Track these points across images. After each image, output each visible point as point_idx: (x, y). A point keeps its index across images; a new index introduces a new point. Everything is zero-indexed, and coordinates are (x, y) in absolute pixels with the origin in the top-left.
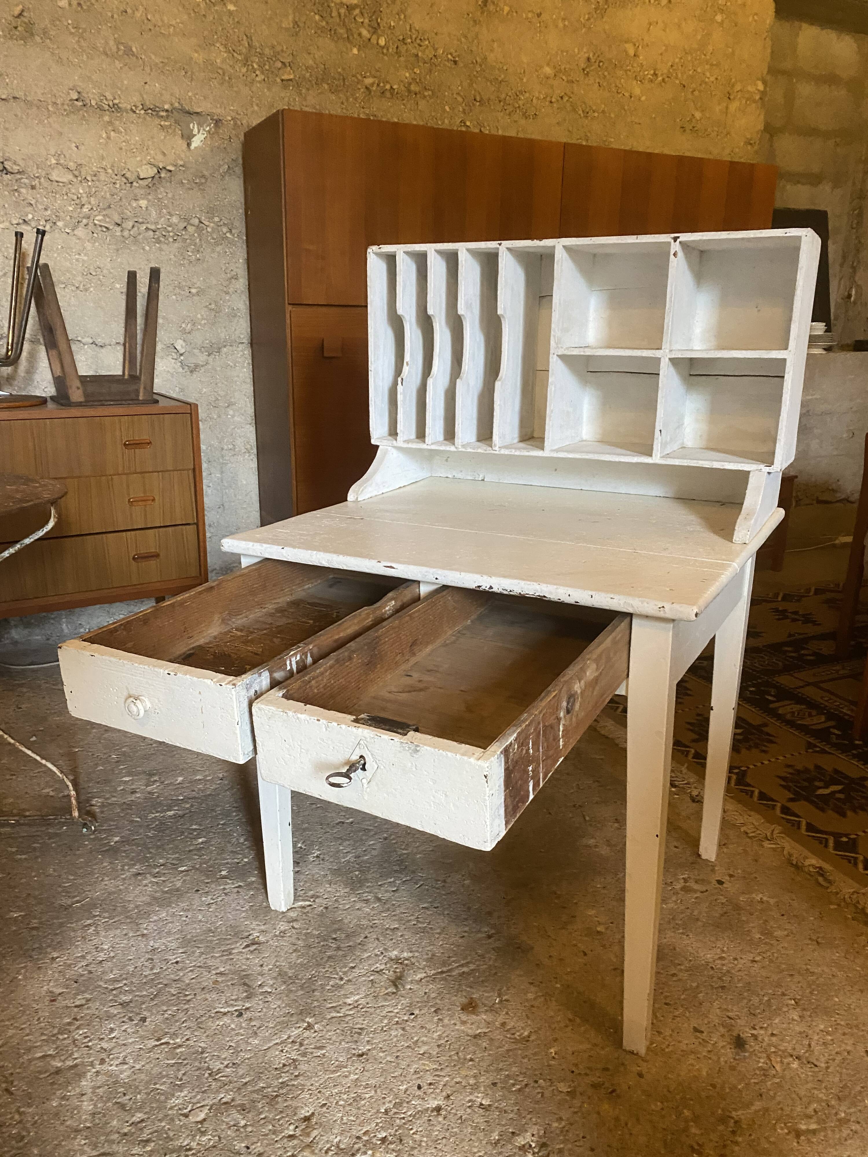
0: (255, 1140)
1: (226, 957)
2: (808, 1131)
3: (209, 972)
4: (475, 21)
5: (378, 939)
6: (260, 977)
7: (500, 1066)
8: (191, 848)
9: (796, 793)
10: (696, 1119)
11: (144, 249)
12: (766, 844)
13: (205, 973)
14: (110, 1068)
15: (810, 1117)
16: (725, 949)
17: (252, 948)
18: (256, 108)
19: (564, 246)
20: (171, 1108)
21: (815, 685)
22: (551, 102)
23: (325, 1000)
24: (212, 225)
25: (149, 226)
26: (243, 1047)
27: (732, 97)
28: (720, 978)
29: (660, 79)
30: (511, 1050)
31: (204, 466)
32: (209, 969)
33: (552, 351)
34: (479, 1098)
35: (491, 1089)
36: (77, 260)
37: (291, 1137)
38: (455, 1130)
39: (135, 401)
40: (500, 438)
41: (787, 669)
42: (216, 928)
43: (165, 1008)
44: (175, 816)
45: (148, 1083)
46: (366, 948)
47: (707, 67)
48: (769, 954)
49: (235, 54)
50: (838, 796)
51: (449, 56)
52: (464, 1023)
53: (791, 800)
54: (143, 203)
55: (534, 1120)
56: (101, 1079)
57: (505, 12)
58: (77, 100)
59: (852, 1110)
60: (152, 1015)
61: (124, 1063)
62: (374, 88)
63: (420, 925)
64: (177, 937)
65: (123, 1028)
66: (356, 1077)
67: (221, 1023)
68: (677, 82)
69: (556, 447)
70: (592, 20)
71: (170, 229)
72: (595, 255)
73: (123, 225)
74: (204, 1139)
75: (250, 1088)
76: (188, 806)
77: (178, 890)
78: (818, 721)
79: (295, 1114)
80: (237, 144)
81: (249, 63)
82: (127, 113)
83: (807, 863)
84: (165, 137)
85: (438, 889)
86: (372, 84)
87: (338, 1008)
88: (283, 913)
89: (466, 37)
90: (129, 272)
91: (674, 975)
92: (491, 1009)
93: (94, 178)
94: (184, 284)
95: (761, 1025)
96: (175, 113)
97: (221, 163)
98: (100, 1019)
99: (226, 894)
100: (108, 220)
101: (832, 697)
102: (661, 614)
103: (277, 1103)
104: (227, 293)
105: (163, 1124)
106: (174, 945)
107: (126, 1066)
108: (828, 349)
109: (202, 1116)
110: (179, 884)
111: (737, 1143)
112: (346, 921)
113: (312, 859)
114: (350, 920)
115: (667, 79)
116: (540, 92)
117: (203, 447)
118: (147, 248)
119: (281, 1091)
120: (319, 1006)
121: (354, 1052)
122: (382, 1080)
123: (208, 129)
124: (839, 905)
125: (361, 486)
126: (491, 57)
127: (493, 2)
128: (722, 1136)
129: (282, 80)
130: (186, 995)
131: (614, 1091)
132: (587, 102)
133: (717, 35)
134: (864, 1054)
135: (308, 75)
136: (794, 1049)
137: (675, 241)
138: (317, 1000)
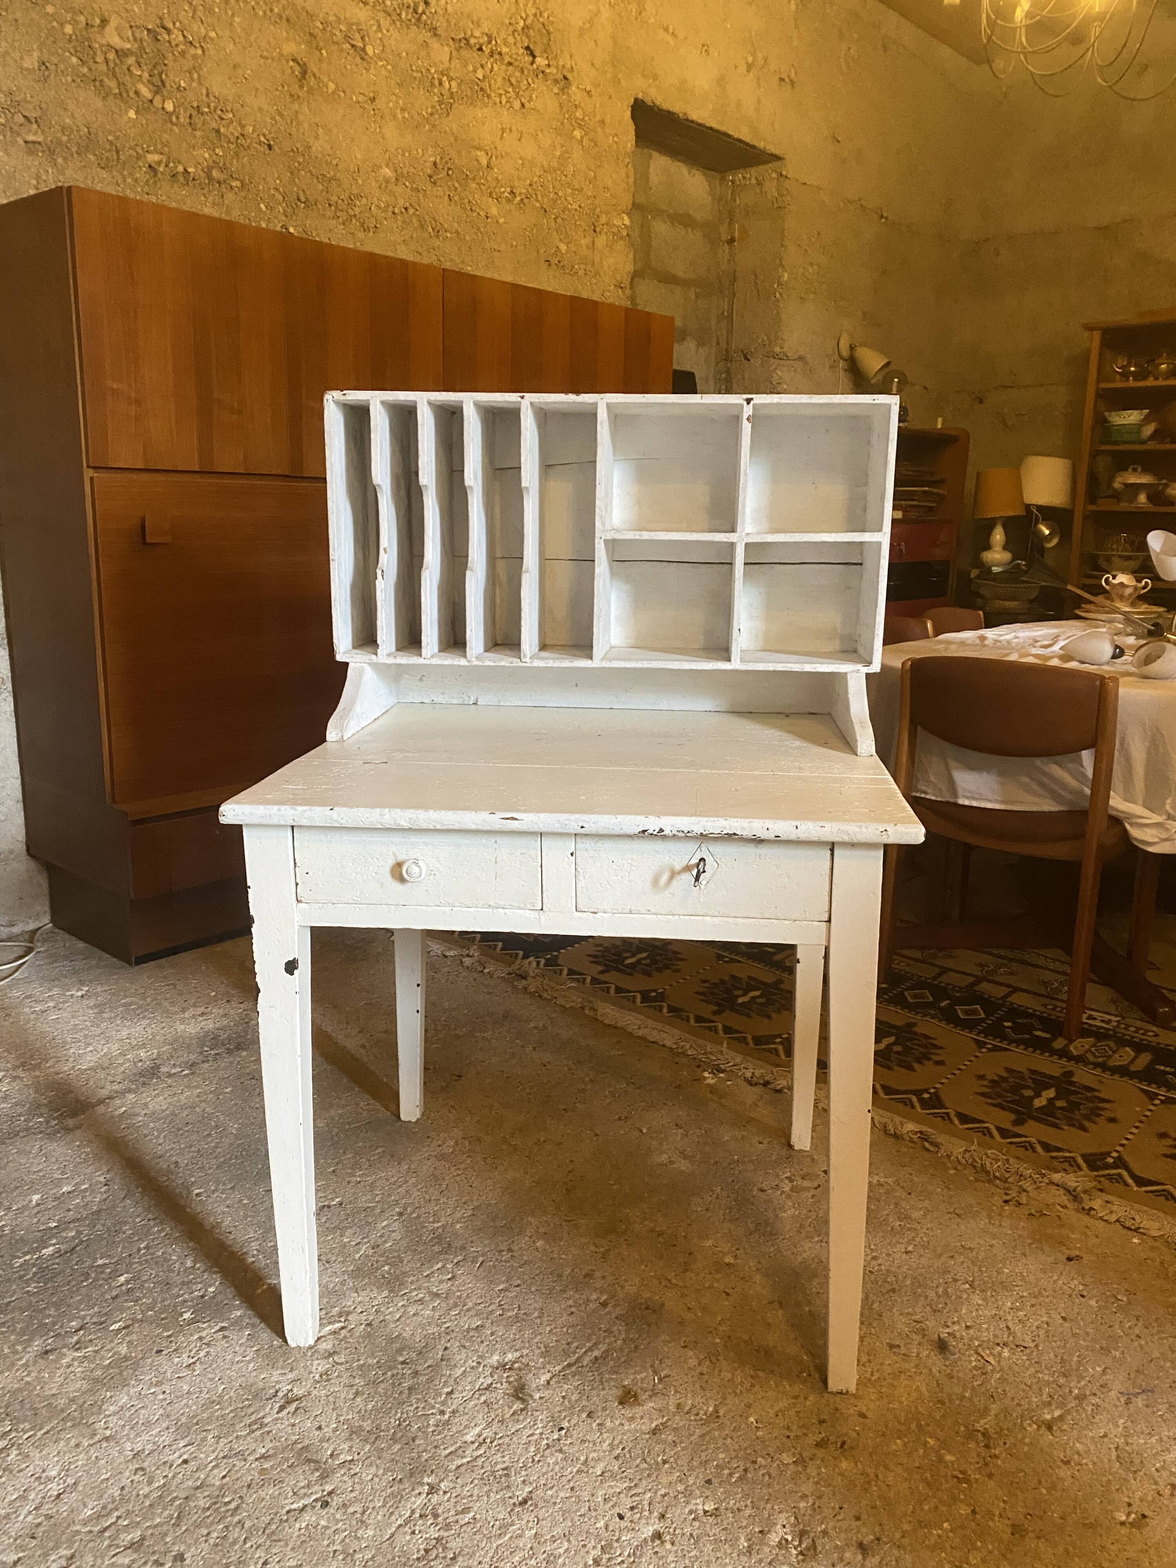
1: (258, 1433)
2: (1055, 1419)
3: (245, 1460)
4: (291, 95)
6: (325, 1445)
7: (704, 1458)
8: (114, 1293)
10: (945, 1444)
13: (239, 1464)
15: (1049, 1404)
16: (872, 1247)
17: (290, 1409)
19: (606, 406)
22: (394, 213)
23: (436, 1447)
26: (355, 1545)
27: (598, 229)
29: (518, 198)
30: (704, 1434)
32: (241, 1456)
33: (597, 535)
34: (700, 1505)
35: (708, 1489)
38: (692, 1554)
42: (221, 1397)
43: (204, 1531)
44: (59, 1254)
46: (453, 1363)
47: (569, 191)
48: (918, 1239)
51: (262, 139)
52: (632, 1419)
55: (776, 1507)
57: (330, 91)
59: (1083, 1383)
60: (189, 1547)
62: (161, 169)
63: (509, 1314)
64: (165, 1425)
66: (533, 1532)
67: (304, 1525)
68: (538, 205)
70: (436, 116)
77: (126, 1358)
83: (905, 1129)
85: (506, 1261)
86: (159, 163)
87: (460, 1452)
88: (311, 1348)
89: (281, 115)
92: (655, 1393)
95: (951, 1320)
99: (208, 1345)
102: (883, 840)
106: (166, 1439)
110: (123, 1350)
111: (995, 1457)
112: (406, 1335)
114: (412, 1333)
115: (526, 201)
116: (379, 200)
120: (432, 1458)
121: (512, 1501)
122: (570, 1524)
124: (956, 1169)
125: (343, 719)
126: (316, 146)
127: (314, 76)
128: (979, 1455)
129: (26, 142)
130: (227, 1504)
131: (843, 1443)
132: (437, 218)
133: (577, 154)
134: (1061, 1321)
135: (65, 138)
136: (995, 1336)
137: (748, 403)
138: (425, 1451)
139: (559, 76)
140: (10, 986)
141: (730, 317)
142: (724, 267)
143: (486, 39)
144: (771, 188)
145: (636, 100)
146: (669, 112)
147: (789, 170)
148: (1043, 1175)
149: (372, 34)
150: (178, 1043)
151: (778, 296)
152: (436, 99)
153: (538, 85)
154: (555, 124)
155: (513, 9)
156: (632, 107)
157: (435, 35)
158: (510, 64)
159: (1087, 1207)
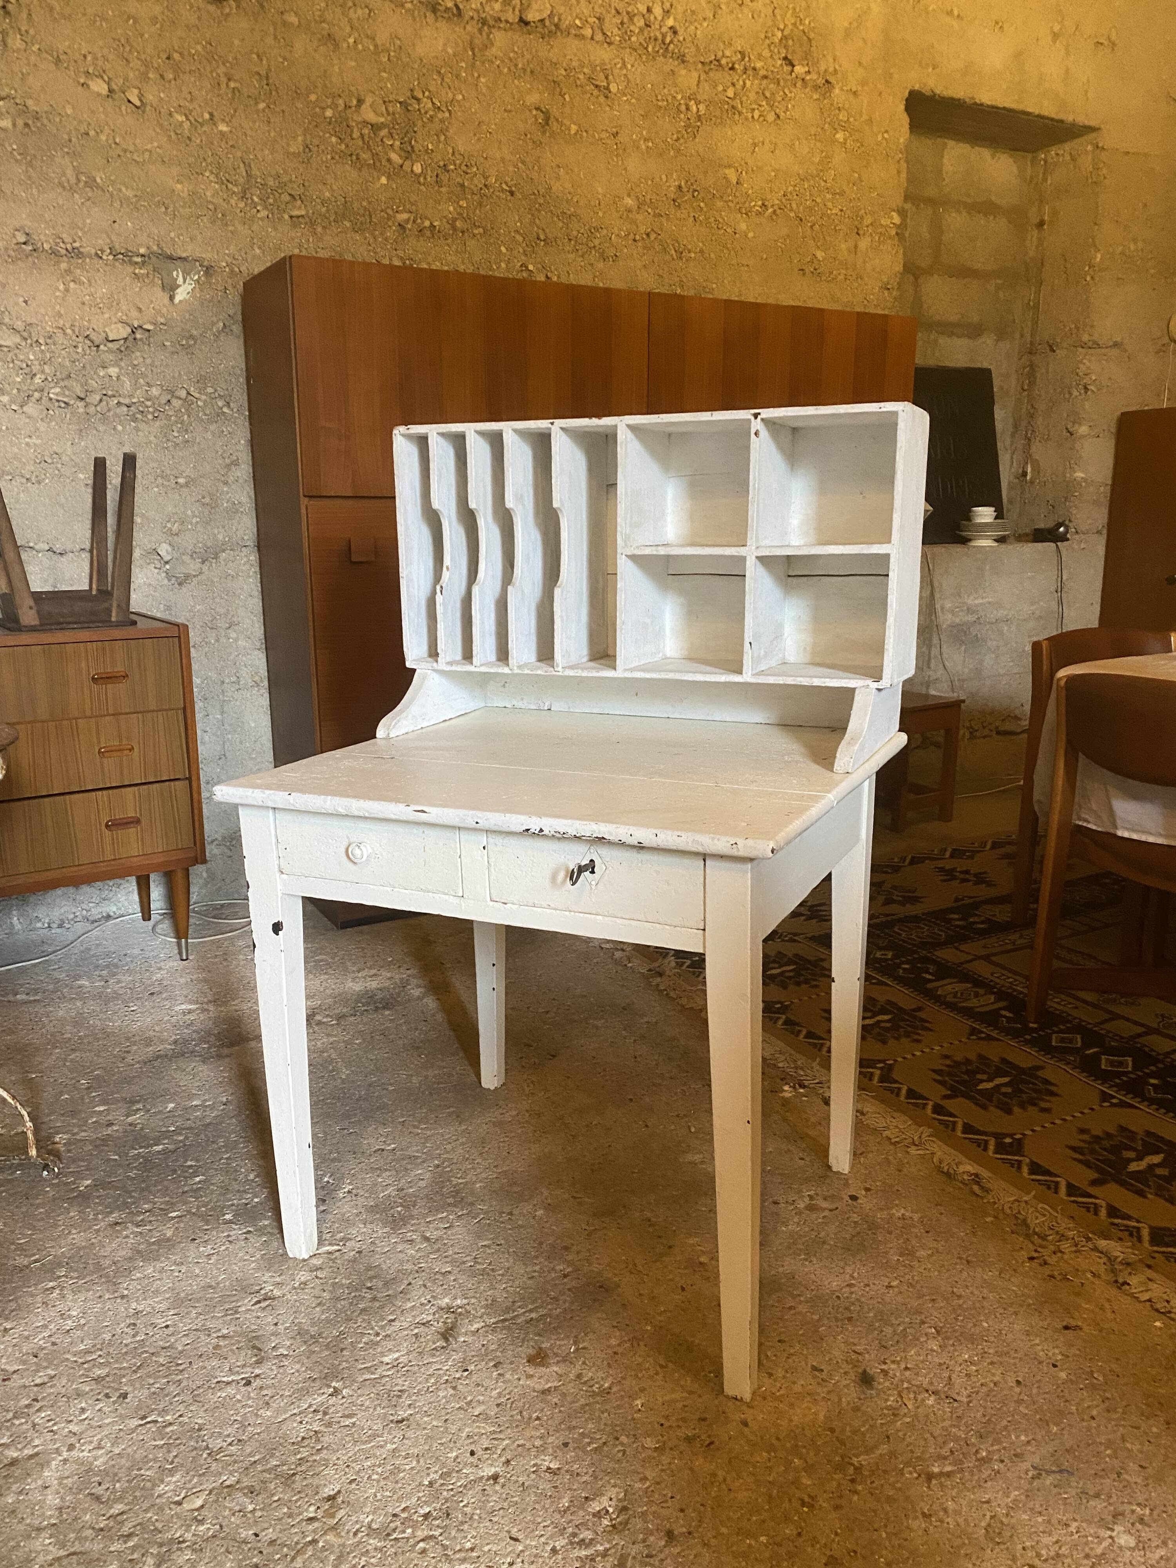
0: (266, 1525)
1: (229, 1317)
2: (941, 1474)
3: (209, 1335)
4: (534, 142)
5: (425, 1286)
6: (273, 1338)
7: (574, 1423)
8: (186, 1189)
9: (951, 1088)
10: (809, 1469)
11: (115, 429)
12: (913, 1151)
13: (203, 1338)
14: (81, 1455)
15: (945, 1458)
16: (856, 1275)
17: (263, 1305)
18: (258, 251)
19: (628, 426)
20: (159, 1496)
21: (987, 958)
22: (635, 240)
23: (356, 1360)
24: (204, 397)
25: (122, 400)
26: (251, 1420)
27: (861, 232)
28: (847, 1309)
29: (770, 210)
30: (586, 1404)
31: (199, 705)
32: (208, 1332)
33: (619, 551)
34: (547, 1461)
35: (561, 1450)
36: (28, 444)
37: (311, 1519)
38: (515, 1499)
39: (107, 623)
40: (563, 656)
41: (953, 940)
42: (218, 1284)
43: (152, 1381)
44: (164, 1152)
45: (130, 1469)
46: (408, 1296)
47: (829, 196)
48: (907, 1277)
49: (230, 186)
50: (1004, 1090)
51: (504, 186)
52: (529, 1377)
53: (946, 1097)
54: (113, 371)
55: (612, 1481)
56: (71, 1467)
57: (573, 132)
58: (24, 243)
59: (996, 1447)
60: (135, 1389)
61: (99, 1447)
62: (409, 226)
63: (478, 1267)
64: (167, 1296)
65: (97, 1408)
66: (394, 1446)
67: (224, 1395)
68: (792, 215)
69: (632, 666)
70: (682, 141)
71: (149, 403)
72: (670, 435)
73: (87, 400)
74: (201, 1528)
75: (259, 1468)
76: (181, 1138)
77: (168, 1240)
78: (986, 1002)
79: (317, 1493)
80: (235, 296)
81: (248, 195)
82: (91, 258)
83: (962, 1169)
84: (141, 289)
85: (502, 1222)
86: (408, 220)
87: (373, 1369)
88: (304, 1260)
89: (523, 162)
90: (96, 459)
91: (791, 1308)
92: (565, 1360)
93: (48, 341)
94: (168, 472)
95: (893, 1358)
96: (154, 259)
97: (214, 319)
98: (68, 1398)
99: (231, 1242)
100: (67, 393)
101: (1005, 972)
102: (734, 852)
103: (293, 1482)
104: (226, 483)
105: (149, 1515)
106: (163, 1306)
107: (101, 1452)
108: (1001, 540)
109: (199, 1503)
110: (169, 1234)
111: (856, 1492)
112: (384, 1266)
113: (341, 1195)
114: (390, 1266)
115: (778, 211)
116: (620, 230)
117: (196, 681)
118: (120, 428)
119: (299, 1469)
120: (348, 1368)
121: (391, 1418)
122: (427, 1448)
123: (196, 277)
124: (995, 1217)
125: (393, 719)
126: (556, 186)
127: (557, 120)
128: (839, 1485)
129: (291, 217)
130: (178, 1365)
131: (711, 1443)
132: (680, 240)
133: (839, 157)
134: (1014, 1384)
135: (324, 209)
136: (931, 1383)
137: (756, 418)
138: (346, 1361)
139: (821, 81)
140: (236, 938)
141: (1037, 307)
142: (1031, 253)
143: (739, 56)
144: (1086, 162)
145: (912, 93)
146: (952, 99)
147: (1108, 139)
148: (1088, 1239)
149: (616, 71)
150: (342, 998)
151: (1088, 279)
152: (682, 124)
153: (798, 93)
154: (813, 130)
155: (770, 23)
156: (907, 100)
157: (683, 62)
158: (765, 77)
159: (1121, 1280)
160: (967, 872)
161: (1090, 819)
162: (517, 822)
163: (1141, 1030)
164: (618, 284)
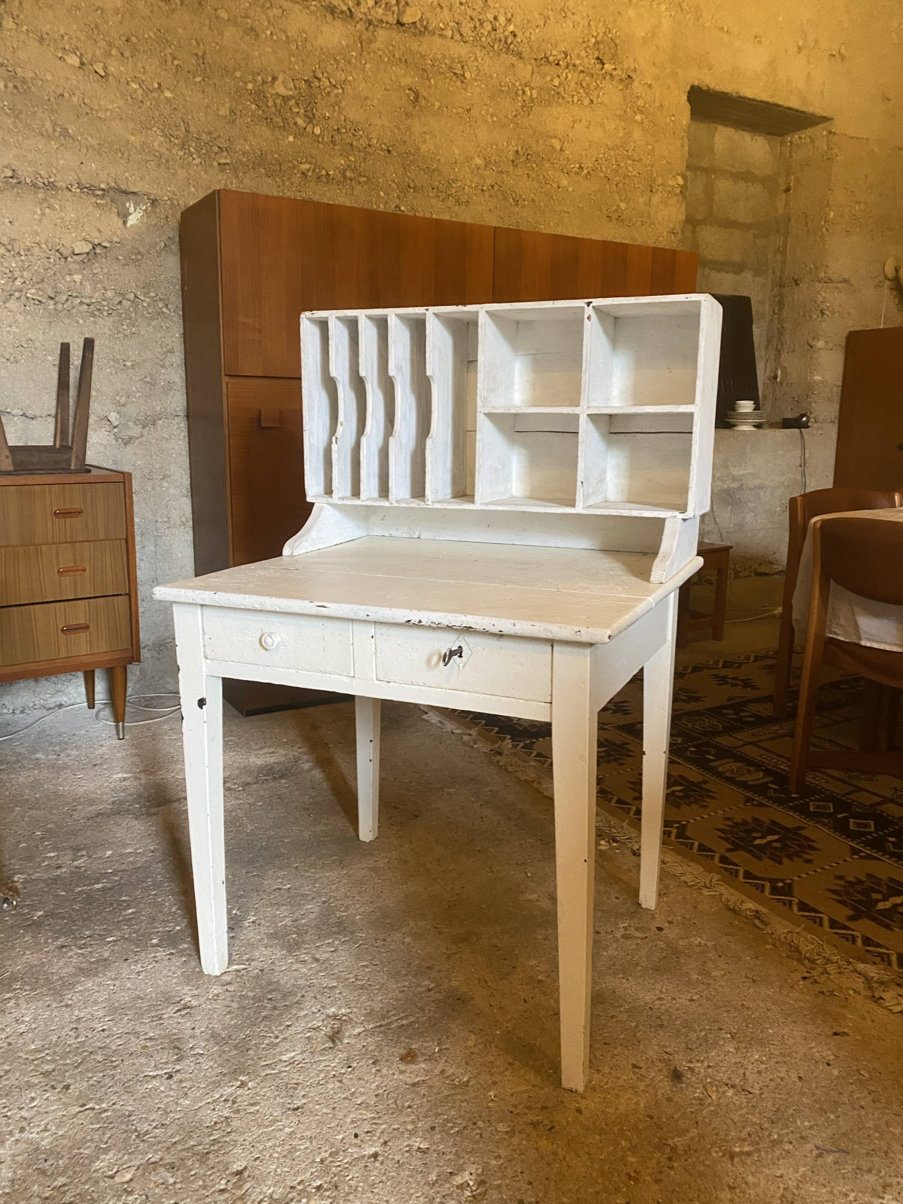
0: (185, 1196)
1: (155, 1023)
2: (742, 1153)
3: (138, 1038)
4: (407, 114)
5: (315, 997)
6: (191, 1040)
7: (439, 1111)
8: (120, 919)
9: (733, 843)
10: (633, 1149)
11: (77, 322)
12: (705, 892)
13: (133, 1039)
14: (31, 1136)
15: (744, 1140)
16: (664, 990)
17: (183, 1012)
18: (193, 189)
19: (487, 312)
20: (95, 1171)
21: (753, 744)
22: (482, 190)
23: (260, 1058)
24: (148, 300)
25: (83, 300)
26: (172, 1108)
27: (654, 190)
28: (658, 1017)
29: (585, 171)
30: (449, 1096)
31: (138, 539)
32: (137, 1035)
33: (479, 410)
34: (418, 1142)
35: (429, 1133)
36: (8, 332)
37: (222, 1191)
38: (392, 1174)
39: (67, 470)
40: (432, 493)
41: (728, 730)
42: (146, 995)
43: (90, 1075)
44: (103, 889)
45: (71, 1148)
46: (302, 1006)
47: (629, 162)
48: (706, 992)
49: (172, 139)
50: (775, 845)
51: (384, 147)
52: (402, 1072)
53: (729, 850)
54: (78, 278)
55: (472, 1159)
56: (22, 1146)
57: (436, 108)
58: (11, 177)
59: (786, 1131)
60: (76, 1082)
61: (46, 1130)
62: (310, 174)
63: (359, 983)
64: (104, 1005)
65: (45, 1097)
66: (291, 1130)
67: (150, 1086)
68: (602, 175)
69: (487, 501)
70: (519, 117)
71: (105, 303)
72: (518, 322)
73: (57, 299)
74: (130, 1198)
75: (179, 1147)
76: (116, 878)
77: (106, 960)
78: (756, 777)
79: (227, 1169)
80: (174, 222)
81: (186, 147)
82: (62, 190)
83: (744, 907)
84: (101, 215)
85: (377, 947)
86: (308, 170)
87: (273, 1066)
88: (216, 977)
89: (399, 129)
90: (62, 344)
91: (613, 1017)
92: (431, 1058)
93: (28, 253)
94: (118, 357)
95: (697, 1058)
96: (111, 192)
97: (158, 240)
98: (21, 1089)
99: (157, 962)
100: (41, 293)
101: (770, 755)
102: (578, 639)
103: (208, 1159)
104: (163, 366)
105: (87, 1187)
106: (101, 1013)
107: (47, 1134)
108: (758, 426)
109: (128, 1177)
110: (106, 955)
111: (672, 1168)
112: (282, 982)
113: (247, 925)
114: (286, 981)
115: (592, 172)
116: (471, 182)
117: (136, 520)
118: (81, 321)
119: (212, 1148)
120: (253, 1065)
121: (289, 1106)
122: (318, 1131)
123: (144, 208)
124: (774, 945)
125: (296, 541)
126: (424, 148)
127: (424, 98)
128: (659, 1163)
129: (219, 164)
130: (112, 1062)
131: (553, 1127)
132: (517, 190)
133: (637, 134)
134: (797, 1080)
135: (244, 159)
136: (729, 1079)
137: (588, 305)
138: (251, 1059)
139: (624, 76)
140: (164, 722)
141: (784, 253)
142: (780, 212)
143: (563, 55)
144: (822, 144)
145: (692, 87)
146: (723, 93)
147: (838, 128)
148: (849, 963)
149: (469, 64)
150: (246, 770)
151: (824, 231)
152: (520, 104)
153: (606, 84)
154: (618, 112)
155: (586, 31)
156: (689, 92)
157: (521, 58)
158: (583, 72)
159: (877, 996)
160: (735, 679)
161: (839, 632)
162: (401, 615)
163: (878, 800)
164: (469, 221)
